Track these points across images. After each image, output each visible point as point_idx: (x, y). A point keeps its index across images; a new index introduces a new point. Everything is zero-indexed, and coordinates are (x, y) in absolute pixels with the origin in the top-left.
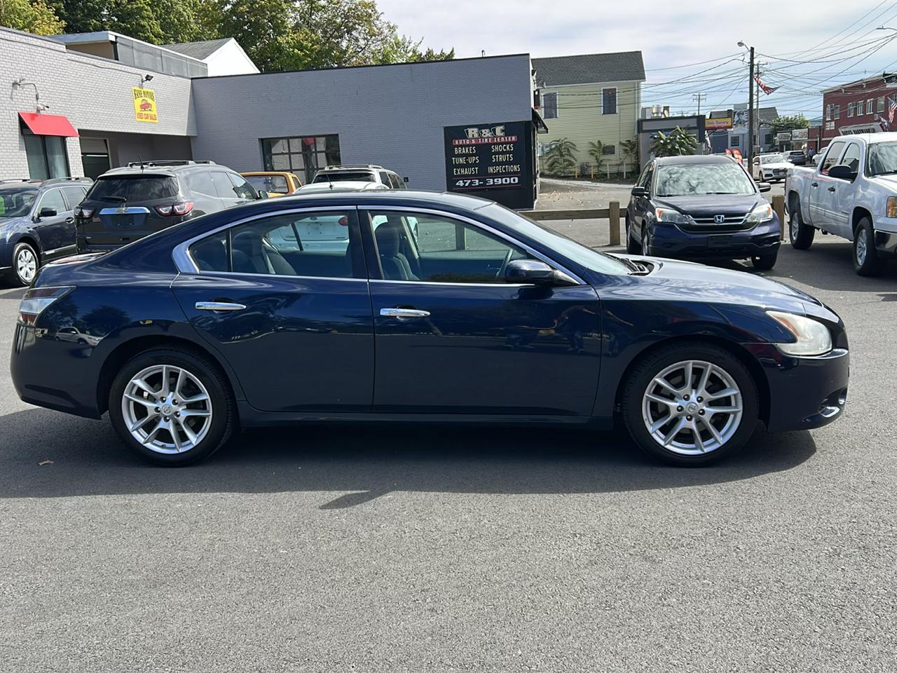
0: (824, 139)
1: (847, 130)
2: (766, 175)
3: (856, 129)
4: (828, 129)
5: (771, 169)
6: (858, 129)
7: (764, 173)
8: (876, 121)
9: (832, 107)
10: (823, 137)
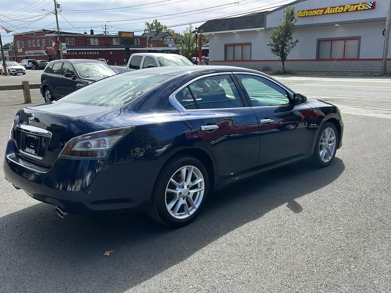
0: (18, 56)
1: (29, 52)
2: (12, 72)
3: (33, 52)
4: (19, 52)
5: (14, 69)
6: (35, 52)
7: (11, 70)
8: (43, 49)
9: (19, 42)
10: (17, 55)
